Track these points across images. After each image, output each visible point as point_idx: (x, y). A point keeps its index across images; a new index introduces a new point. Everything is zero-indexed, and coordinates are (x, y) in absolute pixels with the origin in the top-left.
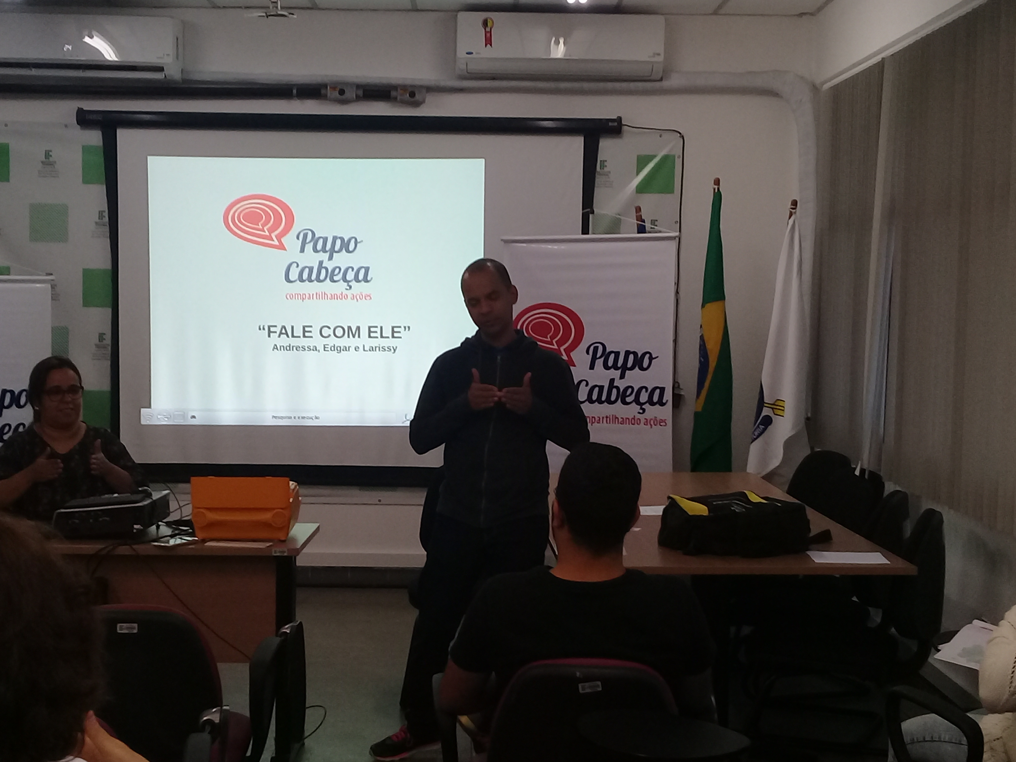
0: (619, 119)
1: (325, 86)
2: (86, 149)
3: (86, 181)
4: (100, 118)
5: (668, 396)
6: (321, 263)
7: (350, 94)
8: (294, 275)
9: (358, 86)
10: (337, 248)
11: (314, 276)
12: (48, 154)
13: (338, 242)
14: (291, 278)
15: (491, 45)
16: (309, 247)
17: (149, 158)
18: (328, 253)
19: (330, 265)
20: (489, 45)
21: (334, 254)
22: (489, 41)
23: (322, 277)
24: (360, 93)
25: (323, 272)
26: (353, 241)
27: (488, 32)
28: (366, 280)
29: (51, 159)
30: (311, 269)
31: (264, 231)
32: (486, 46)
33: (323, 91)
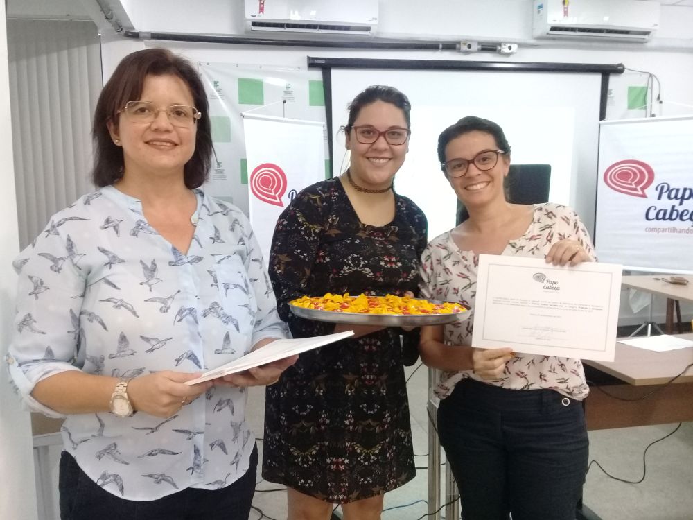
22: (566, 14)
27: (566, 8)
32: (564, 16)
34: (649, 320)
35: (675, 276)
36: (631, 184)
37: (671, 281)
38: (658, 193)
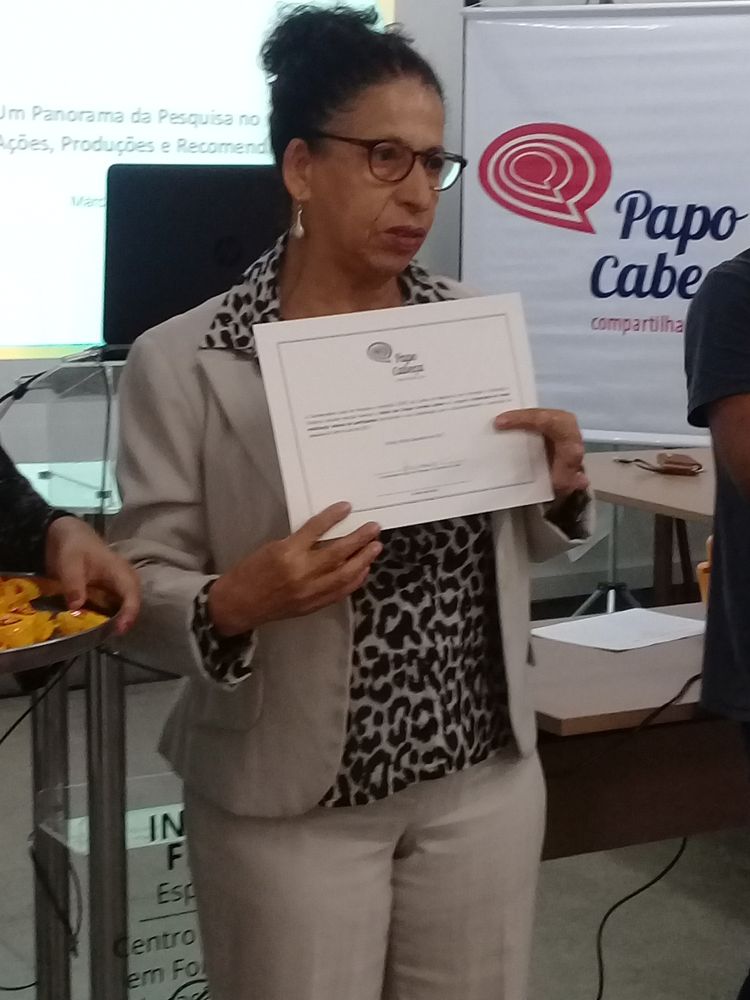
34: (610, 580)
35: (669, 453)
36: (551, 194)
37: (658, 466)
38: (621, 218)
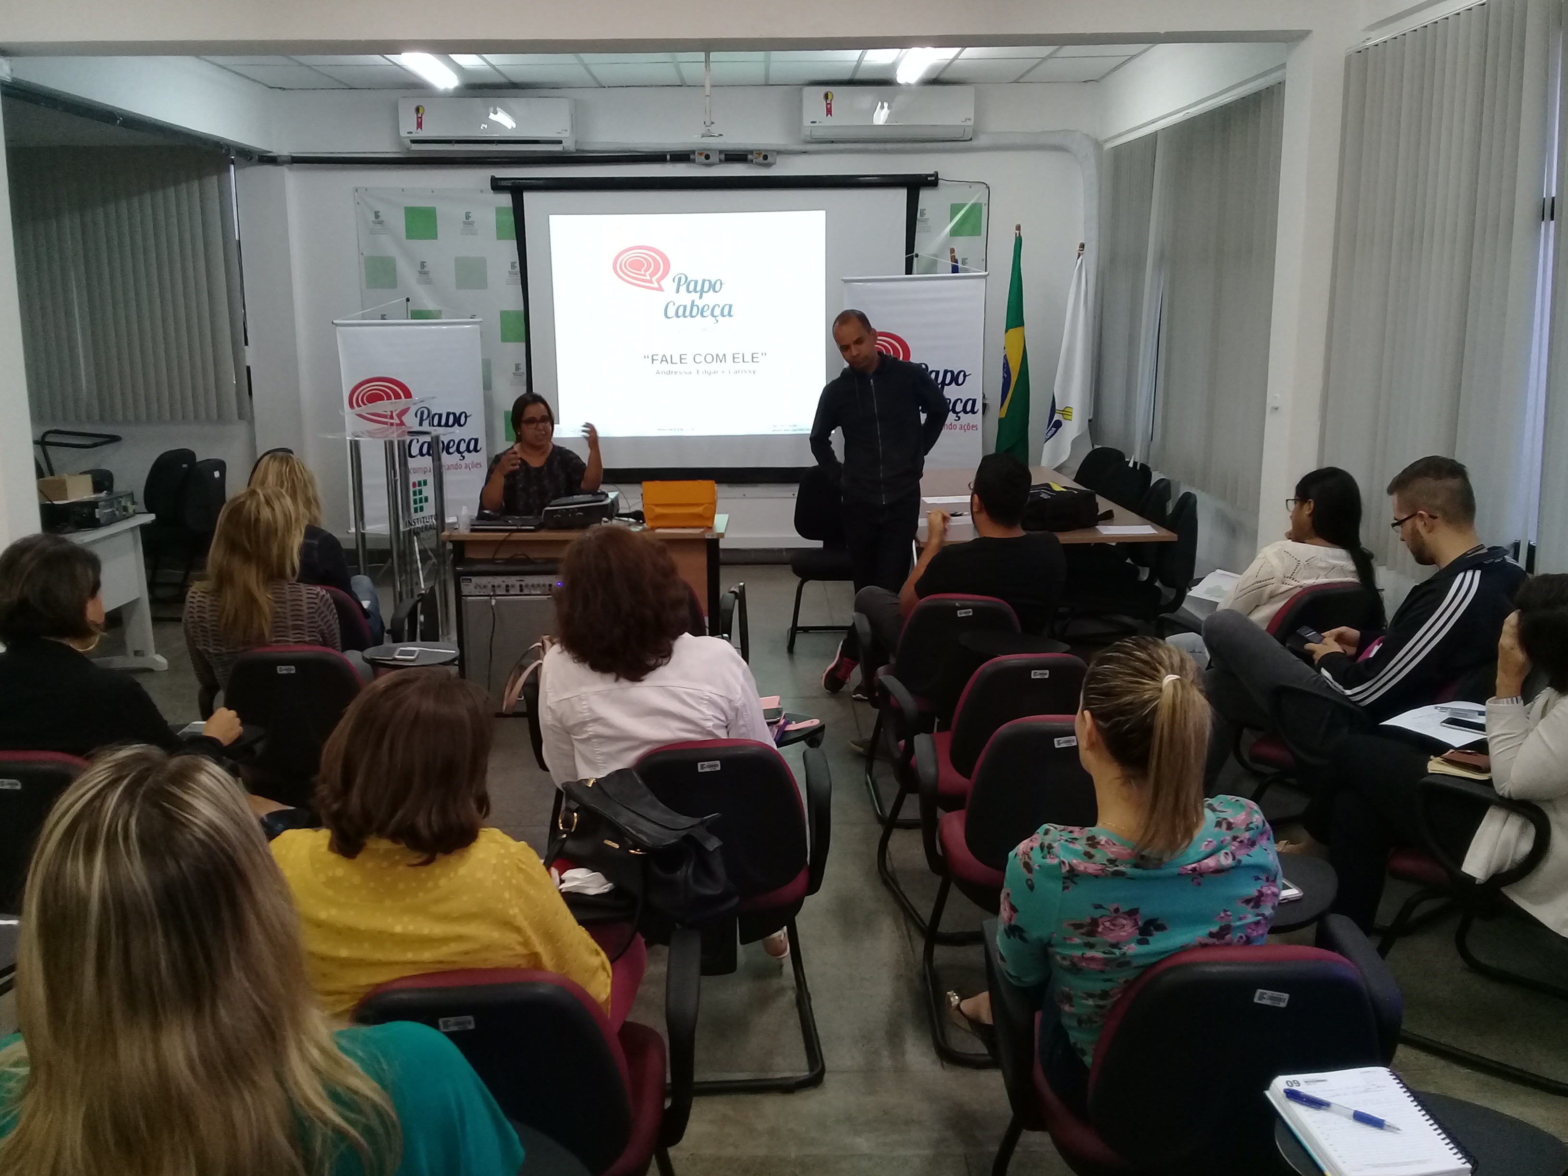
0: (936, 175)
1: (693, 152)
2: (499, 211)
3: (500, 237)
4: (509, 183)
5: (979, 406)
6: (693, 302)
7: (714, 158)
8: (671, 312)
9: (721, 152)
10: (706, 289)
11: (687, 313)
12: (468, 216)
13: (707, 284)
14: (669, 315)
15: (831, 115)
16: (683, 288)
17: (551, 216)
18: (699, 293)
19: (700, 303)
20: (829, 115)
21: (704, 294)
22: (829, 112)
23: (694, 313)
24: (723, 157)
25: (695, 308)
26: (719, 282)
27: (829, 104)
28: (730, 315)
29: (470, 219)
30: (685, 307)
31: (645, 276)
32: (827, 115)
33: (692, 157)
